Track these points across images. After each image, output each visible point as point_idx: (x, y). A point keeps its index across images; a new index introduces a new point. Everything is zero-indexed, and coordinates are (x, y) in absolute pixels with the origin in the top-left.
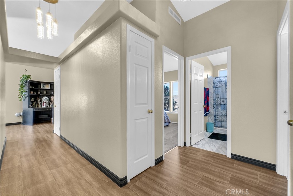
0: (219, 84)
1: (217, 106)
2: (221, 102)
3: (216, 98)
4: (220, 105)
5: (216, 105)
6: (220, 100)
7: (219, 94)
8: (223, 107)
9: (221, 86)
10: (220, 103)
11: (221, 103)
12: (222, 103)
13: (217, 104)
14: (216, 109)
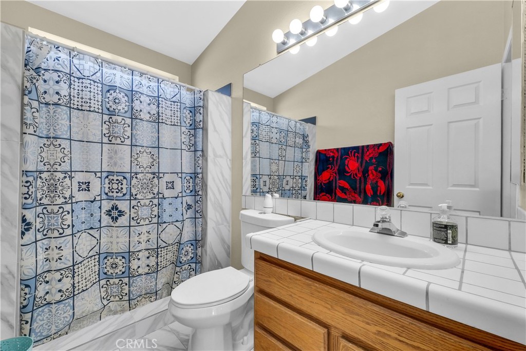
0: (64, 89)
1: (46, 212)
2: (75, 187)
3: (41, 167)
4: (68, 207)
5: (39, 209)
6: (71, 178)
7: (65, 144)
8: (83, 215)
9: (76, 102)
10: (67, 195)
11: (71, 197)
12: (80, 196)
13: (45, 201)
14: (39, 236)
